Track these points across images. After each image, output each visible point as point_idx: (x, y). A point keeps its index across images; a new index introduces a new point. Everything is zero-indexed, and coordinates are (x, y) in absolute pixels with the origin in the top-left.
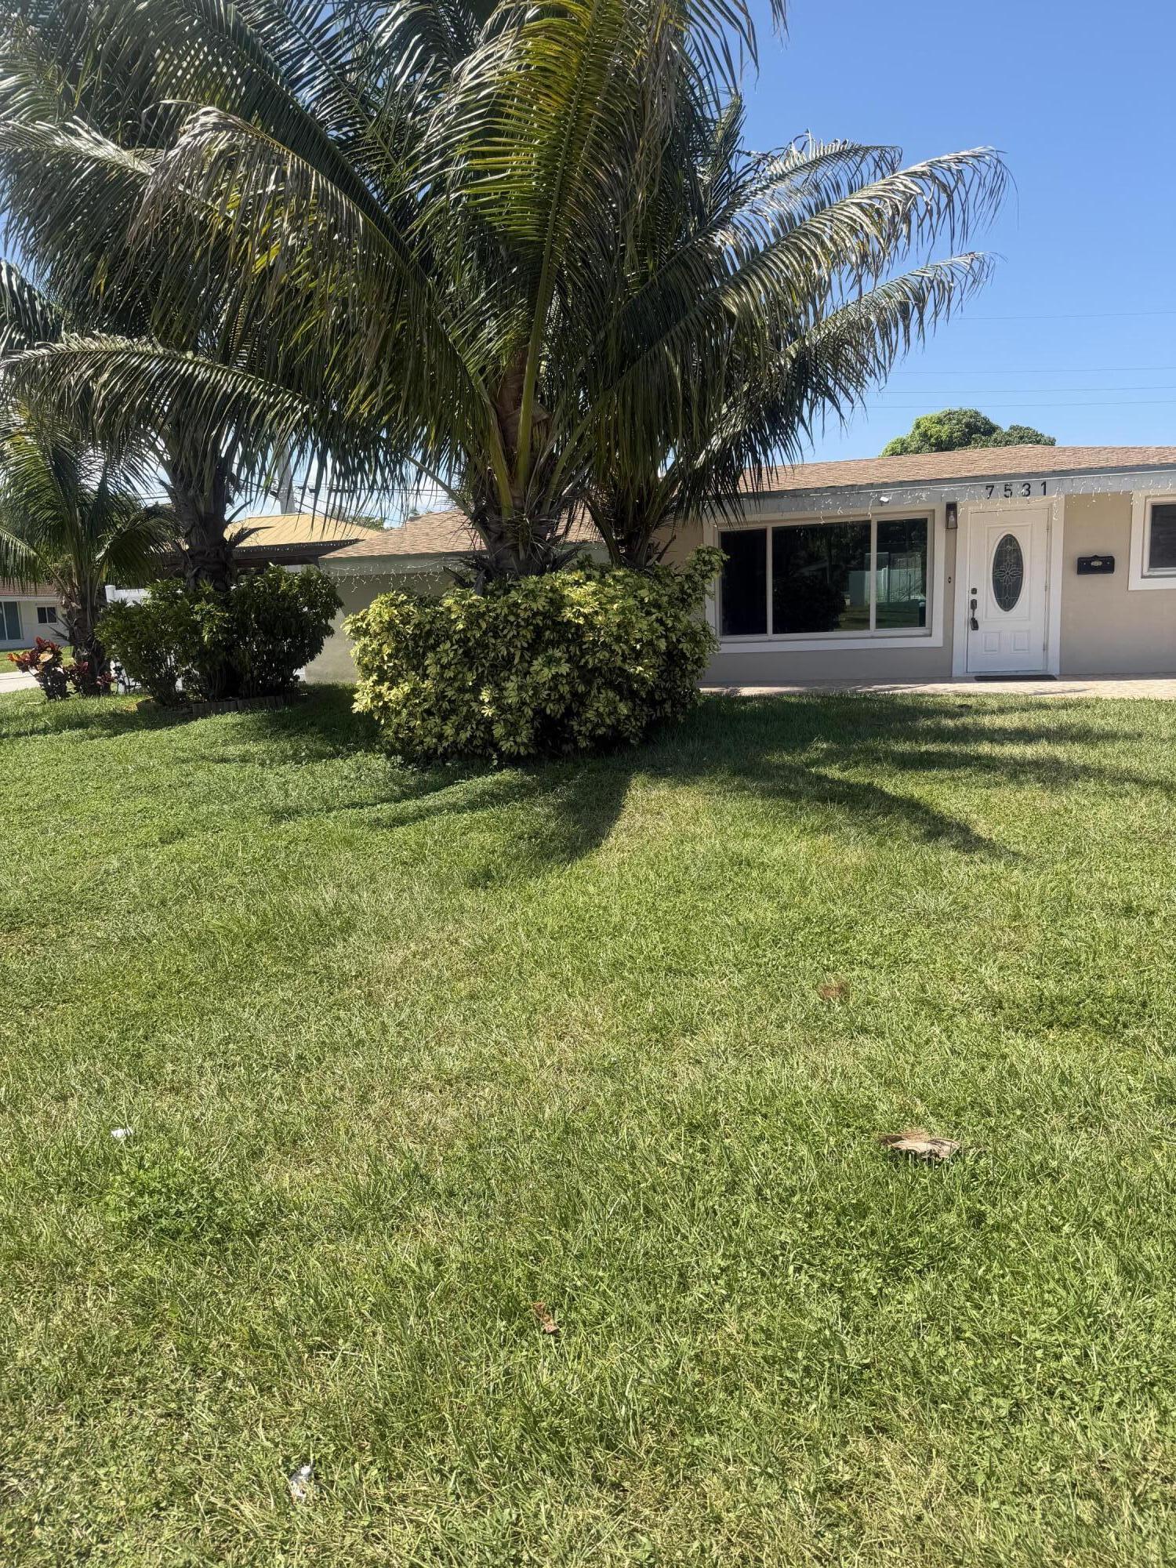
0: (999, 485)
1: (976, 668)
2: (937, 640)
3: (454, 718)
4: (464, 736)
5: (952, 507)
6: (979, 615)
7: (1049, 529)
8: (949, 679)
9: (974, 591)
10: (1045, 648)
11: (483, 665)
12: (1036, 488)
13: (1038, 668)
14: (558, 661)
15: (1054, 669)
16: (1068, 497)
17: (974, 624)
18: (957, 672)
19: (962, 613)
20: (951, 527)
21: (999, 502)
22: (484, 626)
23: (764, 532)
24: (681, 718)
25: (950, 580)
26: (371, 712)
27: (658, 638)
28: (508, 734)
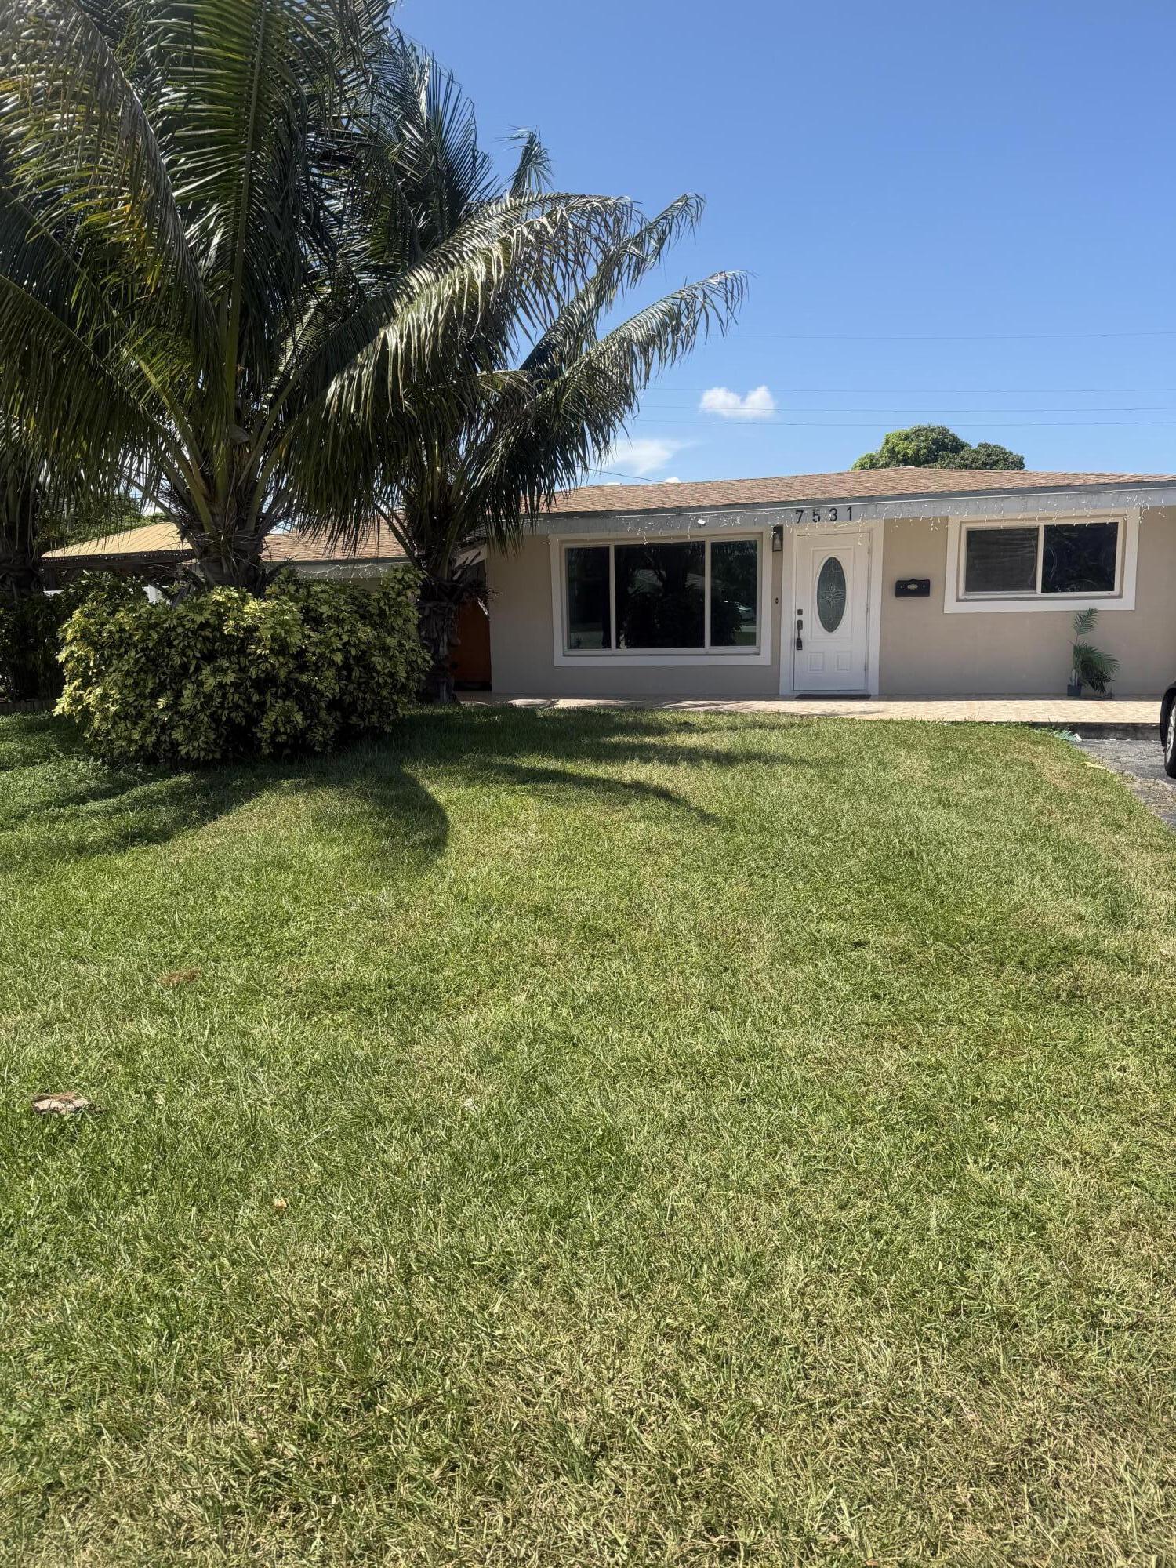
0: (808, 509)
1: (801, 688)
2: (765, 659)
3: (141, 722)
4: (150, 739)
5: (779, 530)
6: (804, 634)
7: (870, 552)
8: (772, 694)
9: (800, 612)
10: (866, 669)
11: (164, 674)
12: (843, 513)
13: (858, 687)
14: (224, 671)
15: (874, 689)
16: (888, 523)
17: (799, 644)
18: (784, 688)
19: (788, 634)
20: (778, 549)
21: (825, 526)
22: (155, 636)
23: (607, 549)
24: (388, 729)
25: (777, 601)
26: (71, 717)
27: (333, 651)
28: (189, 740)
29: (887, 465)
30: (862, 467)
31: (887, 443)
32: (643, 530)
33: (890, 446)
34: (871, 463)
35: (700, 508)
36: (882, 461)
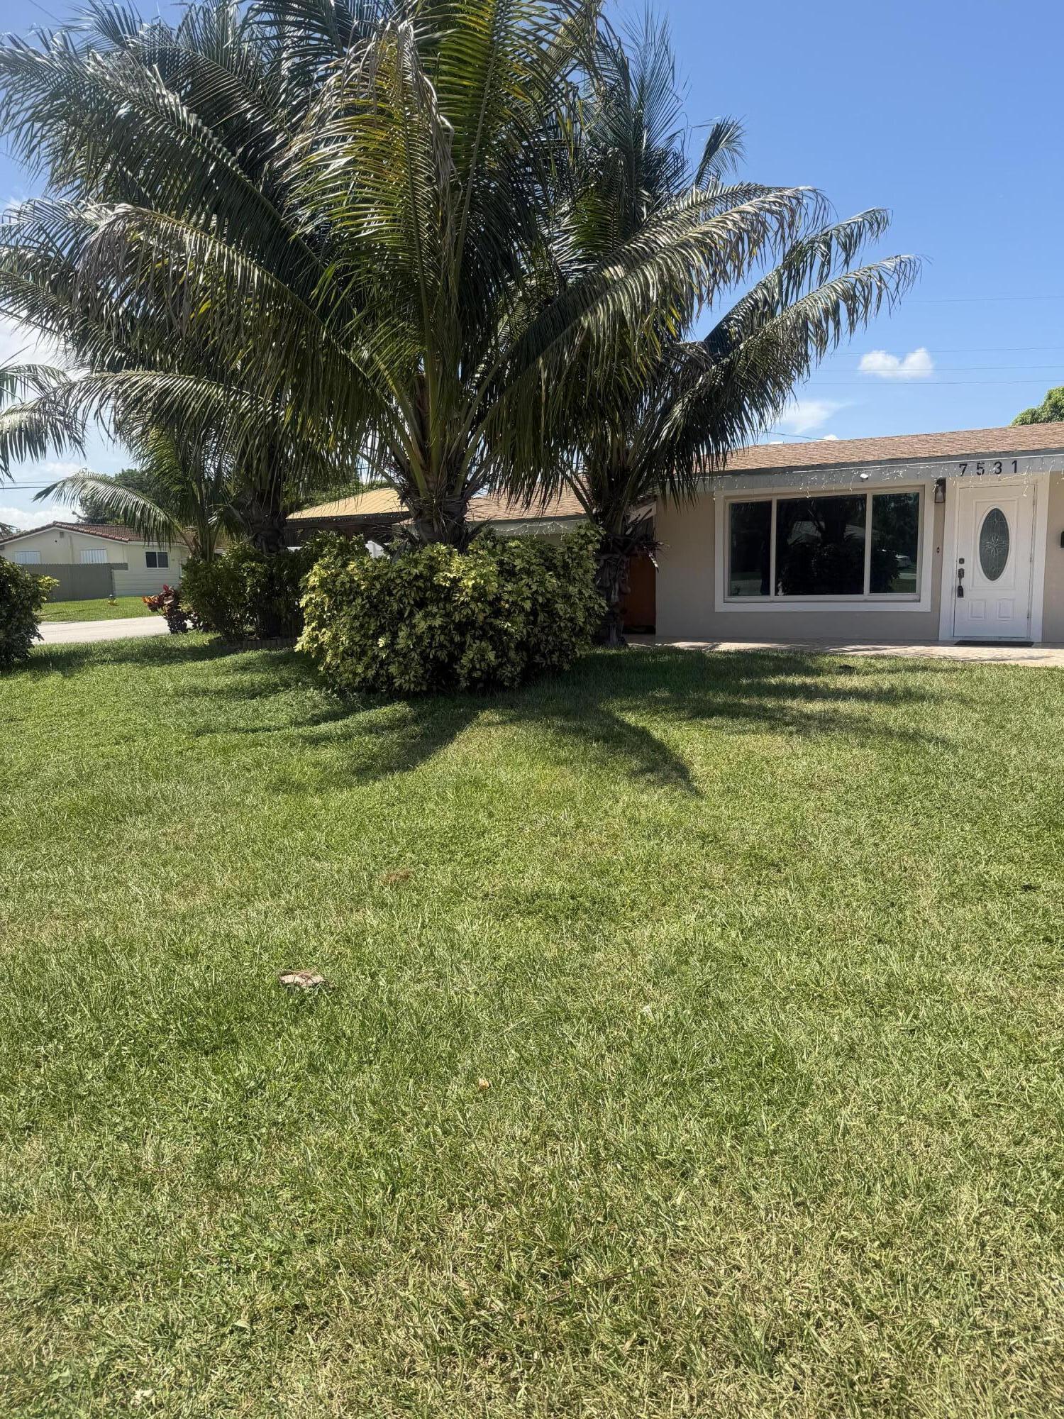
0: (972, 463)
1: (962, 634)
2: (925, 605)
4: (371, 673)
5: (942, 483)
6: (965, 582)
7: (1034, 504)
8: (935, 642)
9: (962, 561)
10: (1029, 617)
11: (384, 618)
12: (1007, 466)
13: (1022, 635)
14: (434, 616)
15: (1037, 636)
16: (1055, 476)
17: (960, 592)
18: (944, 634)
19: (949, 582)
20: (940, 501)
21: (989, 479)
23: (769, 504)
24: (566, 667)
25: (938, 550)
27: (523, 599)
28: (402, 674)
29: (1049, 419)
30: (1023, 422)
31: (1050, 397)
32: (806, 485)
33: (1053, 401)
34: (1033, 418)
35: (862, 463)
36: (1044, 415)
